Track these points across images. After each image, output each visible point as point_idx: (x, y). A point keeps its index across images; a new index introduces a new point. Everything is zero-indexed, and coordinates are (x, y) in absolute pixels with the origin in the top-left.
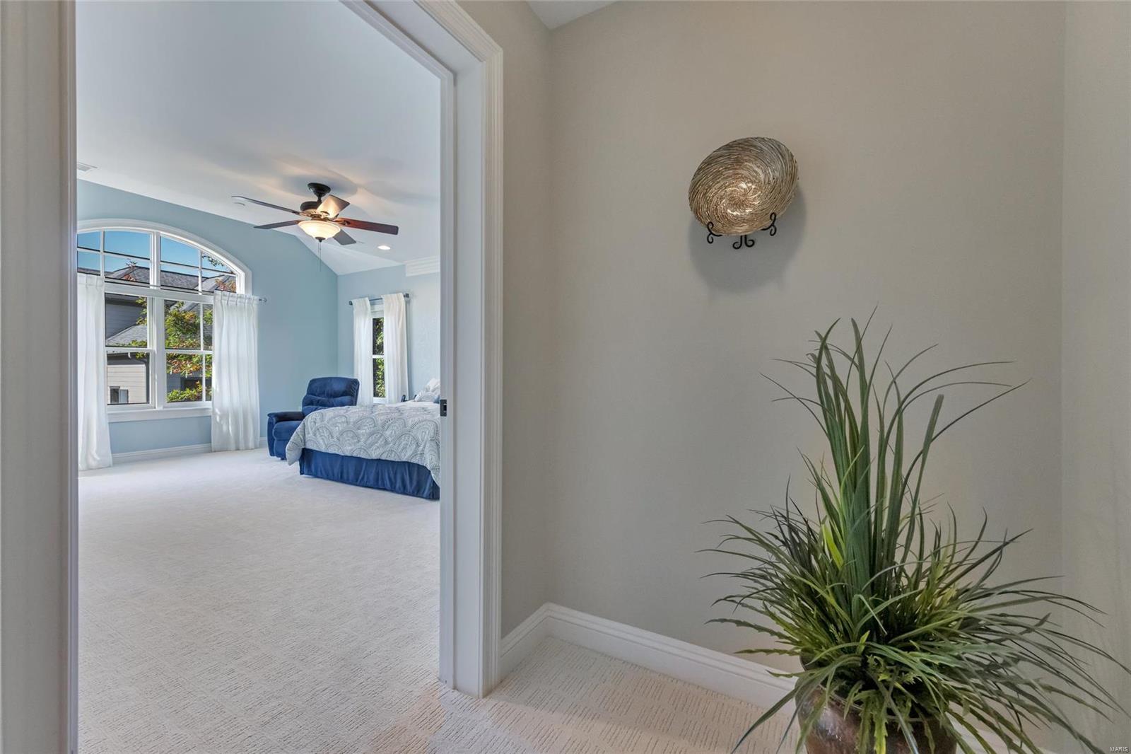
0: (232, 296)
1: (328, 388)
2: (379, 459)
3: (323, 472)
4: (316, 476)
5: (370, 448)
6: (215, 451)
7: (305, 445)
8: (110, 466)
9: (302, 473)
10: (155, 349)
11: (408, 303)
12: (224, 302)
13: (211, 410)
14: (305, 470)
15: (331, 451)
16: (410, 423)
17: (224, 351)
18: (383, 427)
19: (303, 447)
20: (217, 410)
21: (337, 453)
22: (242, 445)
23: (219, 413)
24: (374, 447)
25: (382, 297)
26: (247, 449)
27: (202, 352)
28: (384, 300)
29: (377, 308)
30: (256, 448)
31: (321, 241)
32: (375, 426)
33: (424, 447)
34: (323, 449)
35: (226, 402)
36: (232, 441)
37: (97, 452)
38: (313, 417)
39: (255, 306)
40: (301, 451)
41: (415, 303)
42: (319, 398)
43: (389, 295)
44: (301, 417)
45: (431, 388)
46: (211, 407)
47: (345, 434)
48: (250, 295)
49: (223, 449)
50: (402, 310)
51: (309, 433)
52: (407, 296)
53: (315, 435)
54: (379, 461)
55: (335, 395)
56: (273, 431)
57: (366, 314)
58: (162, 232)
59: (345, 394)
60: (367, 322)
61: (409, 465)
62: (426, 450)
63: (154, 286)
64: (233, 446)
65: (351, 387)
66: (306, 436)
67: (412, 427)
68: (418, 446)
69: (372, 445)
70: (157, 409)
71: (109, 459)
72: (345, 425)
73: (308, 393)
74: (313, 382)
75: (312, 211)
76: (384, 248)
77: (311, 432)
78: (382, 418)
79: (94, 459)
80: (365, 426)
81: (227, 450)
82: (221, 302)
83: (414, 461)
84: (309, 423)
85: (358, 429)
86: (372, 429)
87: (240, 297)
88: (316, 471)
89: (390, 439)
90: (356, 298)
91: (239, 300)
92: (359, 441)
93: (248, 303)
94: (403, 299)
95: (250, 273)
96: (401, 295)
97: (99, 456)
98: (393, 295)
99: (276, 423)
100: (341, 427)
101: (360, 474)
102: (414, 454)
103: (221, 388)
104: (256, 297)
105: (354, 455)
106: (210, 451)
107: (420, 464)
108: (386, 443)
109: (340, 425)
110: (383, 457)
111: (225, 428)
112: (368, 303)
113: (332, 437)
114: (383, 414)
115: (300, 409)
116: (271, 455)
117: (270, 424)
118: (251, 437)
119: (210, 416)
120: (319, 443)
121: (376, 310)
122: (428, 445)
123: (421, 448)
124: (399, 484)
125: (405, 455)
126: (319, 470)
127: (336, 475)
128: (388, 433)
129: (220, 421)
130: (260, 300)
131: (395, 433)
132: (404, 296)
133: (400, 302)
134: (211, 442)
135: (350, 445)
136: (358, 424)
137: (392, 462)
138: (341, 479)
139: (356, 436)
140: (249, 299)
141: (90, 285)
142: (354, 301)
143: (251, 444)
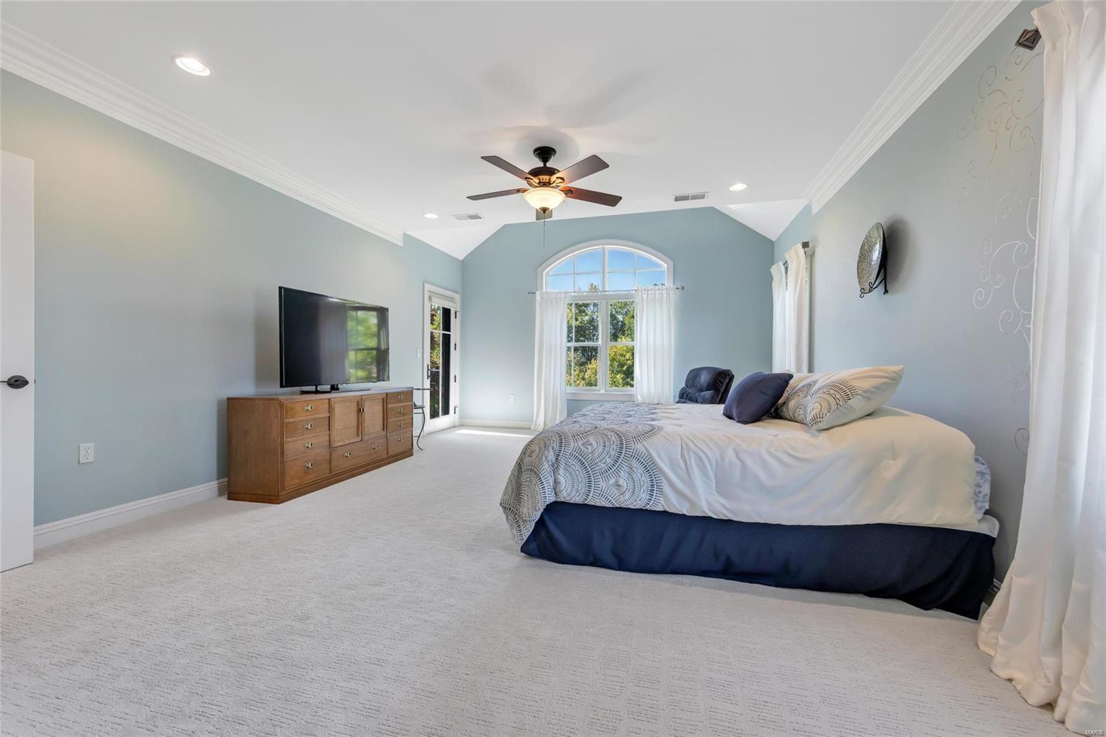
0: (652, 289)
1: (697, 380)
10: (601, 343)
13: (635, 396)
17: (644, 340)
20: (639, 396)
31: (544, 212)
35: (645, 391)
46: (635, 393)
48: (671, 284)
50: (801, 267)
52: (805, 245)
57: (781, 286)
82: (642, 297)
94: (801, 251)
95: (671, 263)
96: (800, 246)
98: (792, 250)
103: (641, 377)
104: (675, 286)
112: (782, 268)
130: (679, 288)
132: (803, 248)
133: (800, 257)
140: (667, 289)
141: (559, 298)
142: (773, 271)
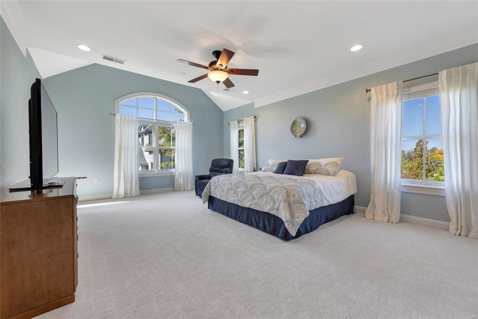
0: (182, 123)
1: (220, 164)
2: (249, 208)
3: (219, 210)
4: (215, 210)
5: (244, 200)
6: (176, 191)
7: (210, 194)
8: (139, 196)
9: (209, 208)
10: (155, 146)
11: (255, 121)
12: (180, 126)
13: (175, 173)
14: (211, 207)
15: (223, 199)
16: (268, 188)
17: (179, 146)
18: (251, 188)
19: (210, 195)
20: (177, 173)
21: (226, 201)
22: (186, 189)
23: (178, 174)
24: (246, 200)
25: (243, 119)
26: (188, 191)
27: (172, 147)
28: (244, 120)
29: (241, 125)
30: (191, 190)
31: (218, 83)
32: (247, 188)
33: (279, 205)
34: (219, 197)
35: (180, 170)
36: (182, 187)
37: (135, 190)
38: (214, 179)
39: (191, 127)
40: (208, 196)
41: (259, 121)
42: (216, 168)
43: (247, 118)
44: (209, 178)
45: (270, 165)
46: (174, 171)
47: (230, 191)
48: (189, 122)
49: (179, 190)
50: (253, 124)
51: (212, 188)
52: (255, 117)
53: (215, 189)
54: (249, 209)
55: (223, 167)
56: (197, 184)
57: (236, 129)
58: (158, 97)
59: (227, 167)
60: (236, 132)
61: (268, 214)
62: (281, 207)
63: (155, 120)
64: (182, 189)
65: (230, 163)
66: (211, 189)
67: (271, 190)
68: (274, 203)
69: (245, 199)
70: (156, 172)
71: (139, 193)
72: (230, 185)
73: (212, 166)
74: (214, 161)
75: (214, 66)
76: (246, 92)
77: (213, 188)
78: (250, 182)
79: (134, 193)
80: (241, 187)
81: (180, 191)
82: (178, 126)
83: (272, 213)
84: (212, 183)
85: (237, 188)
86: (245, 189)
87: (186, 123)
88: (216, 209)
89: (256, 197)
90: (231, 121)
91: (185, 124)
92: (237, 196)
93: (188, 126)
94: (253, 119)
95: (189, 112)
96: (253, 117)
97: (135, 191)
98: (248, 118)
99: (198, 180)
100: (228, 186)
101: (238, 214)
102: (273, 209)
103: (178, 164)
104: (191, 123)
105: (235, 203)
106: (174, 191)
107: (276, 215)
108: (254, 199)
109: (227, 185)
110: (252, 207)
111: (180, 181)
112: (237, 123)
113: (224, 192)
114: (250, 180)
115: (208, 174)
116: (196, 195)
117: (196, 181)
118: (189, 185)
119: (174, 176)
120: (217, 194)
121: (240, 126)
122: (282, 204)
123: (277, 205)
124: (261, 225)
125: (266, 208)
126: (217, 208)
127: (225, 212)
128: (254, 193)
129: (178, 177)
130: (193, 124)
131: (259, 193)
132: (254, 118)
133: (252, 121)
134: (174, 187)
135: (233, 197)
136: (237, 186)
137: (257, 211)
138: (228, 214)
139: (236, 192)
140: (189, 124)
141: (133, 120)
142: (231, 123)
143: (189, 189)
